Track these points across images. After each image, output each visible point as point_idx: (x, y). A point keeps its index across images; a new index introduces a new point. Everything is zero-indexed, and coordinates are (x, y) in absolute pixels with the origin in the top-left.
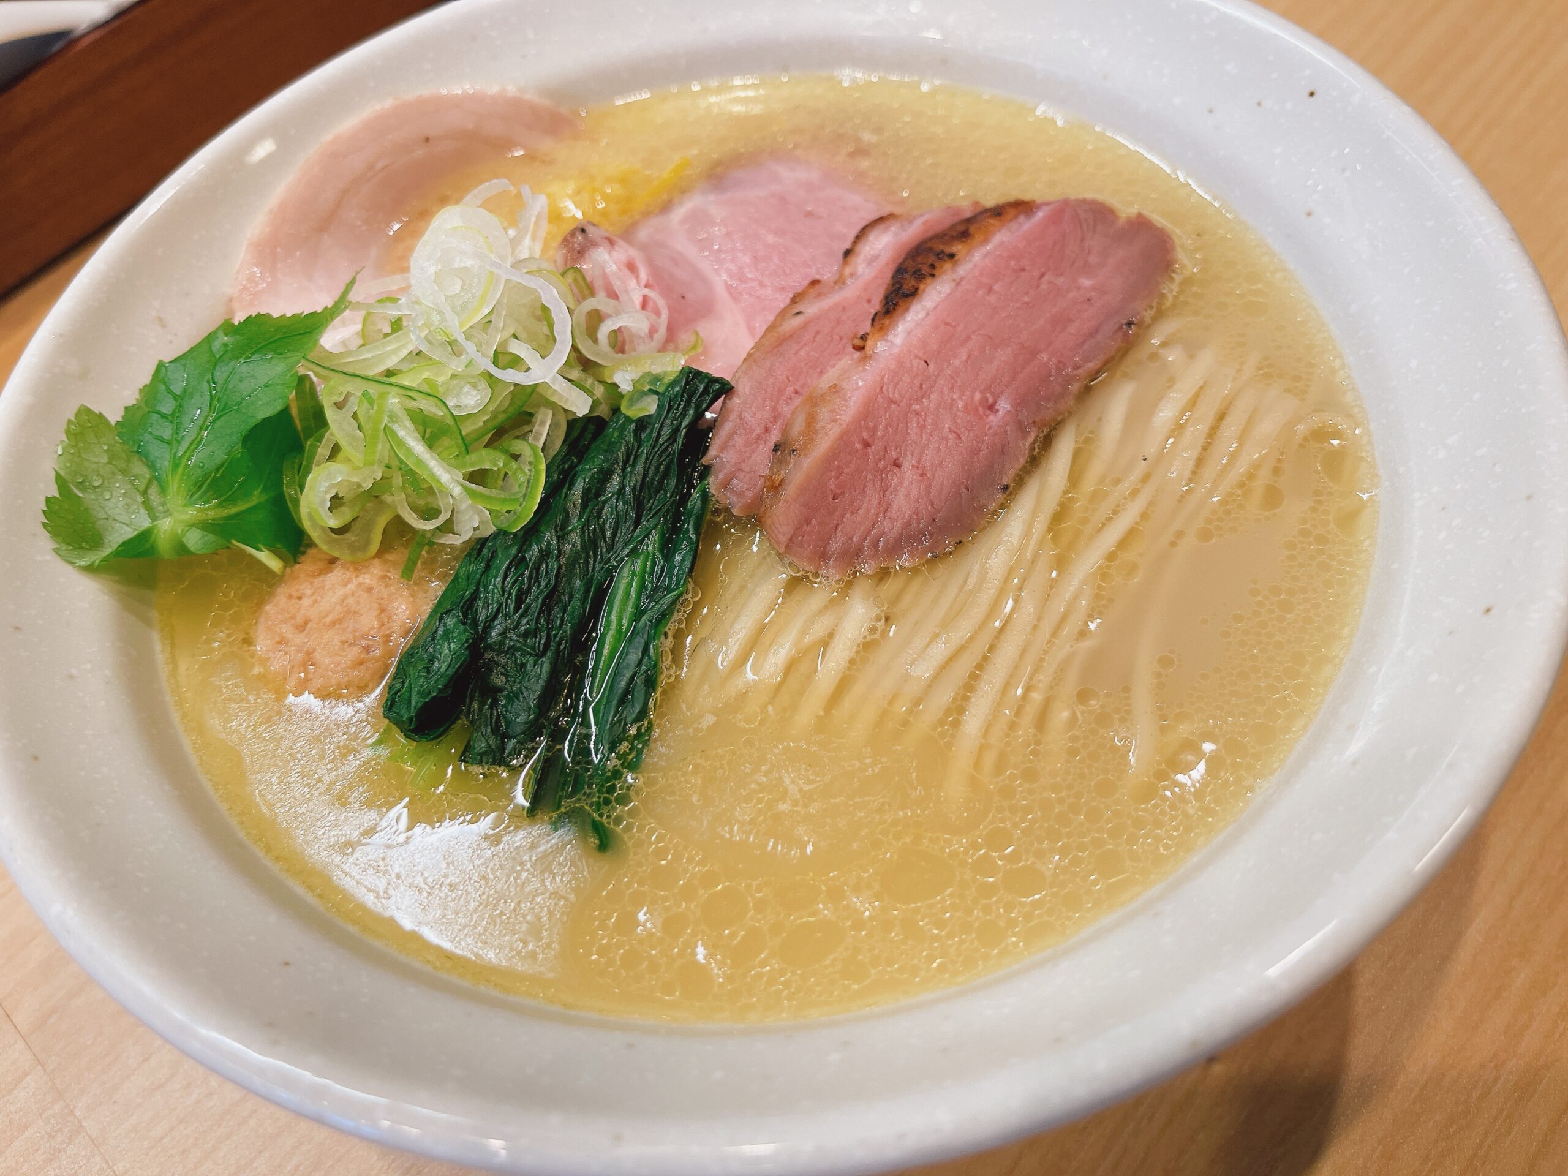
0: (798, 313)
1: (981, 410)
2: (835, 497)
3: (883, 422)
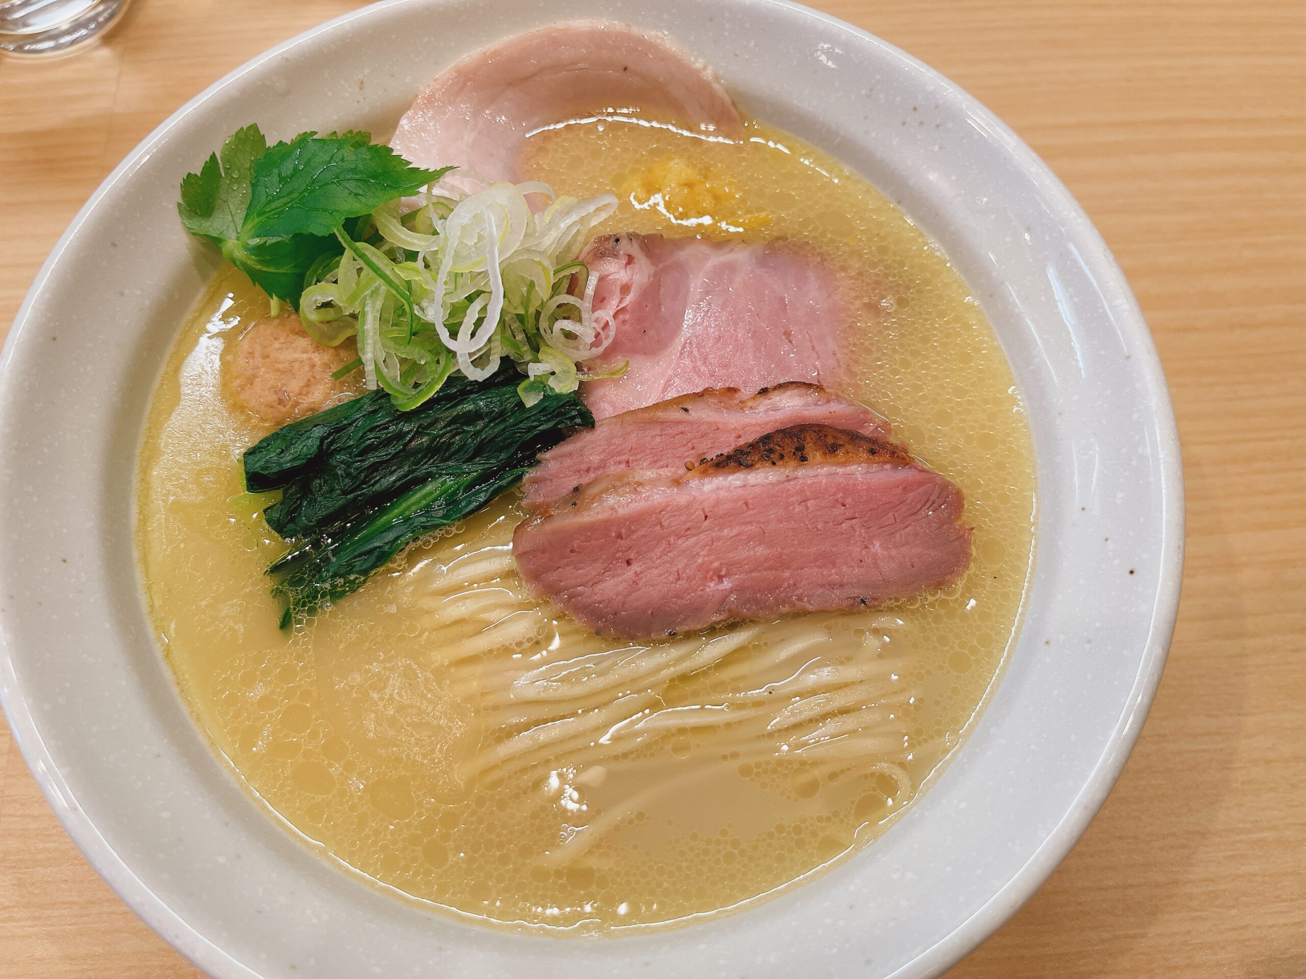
0: (686, 410)
1: (710, 575)
2: (572, 551)
3: (643, 532)
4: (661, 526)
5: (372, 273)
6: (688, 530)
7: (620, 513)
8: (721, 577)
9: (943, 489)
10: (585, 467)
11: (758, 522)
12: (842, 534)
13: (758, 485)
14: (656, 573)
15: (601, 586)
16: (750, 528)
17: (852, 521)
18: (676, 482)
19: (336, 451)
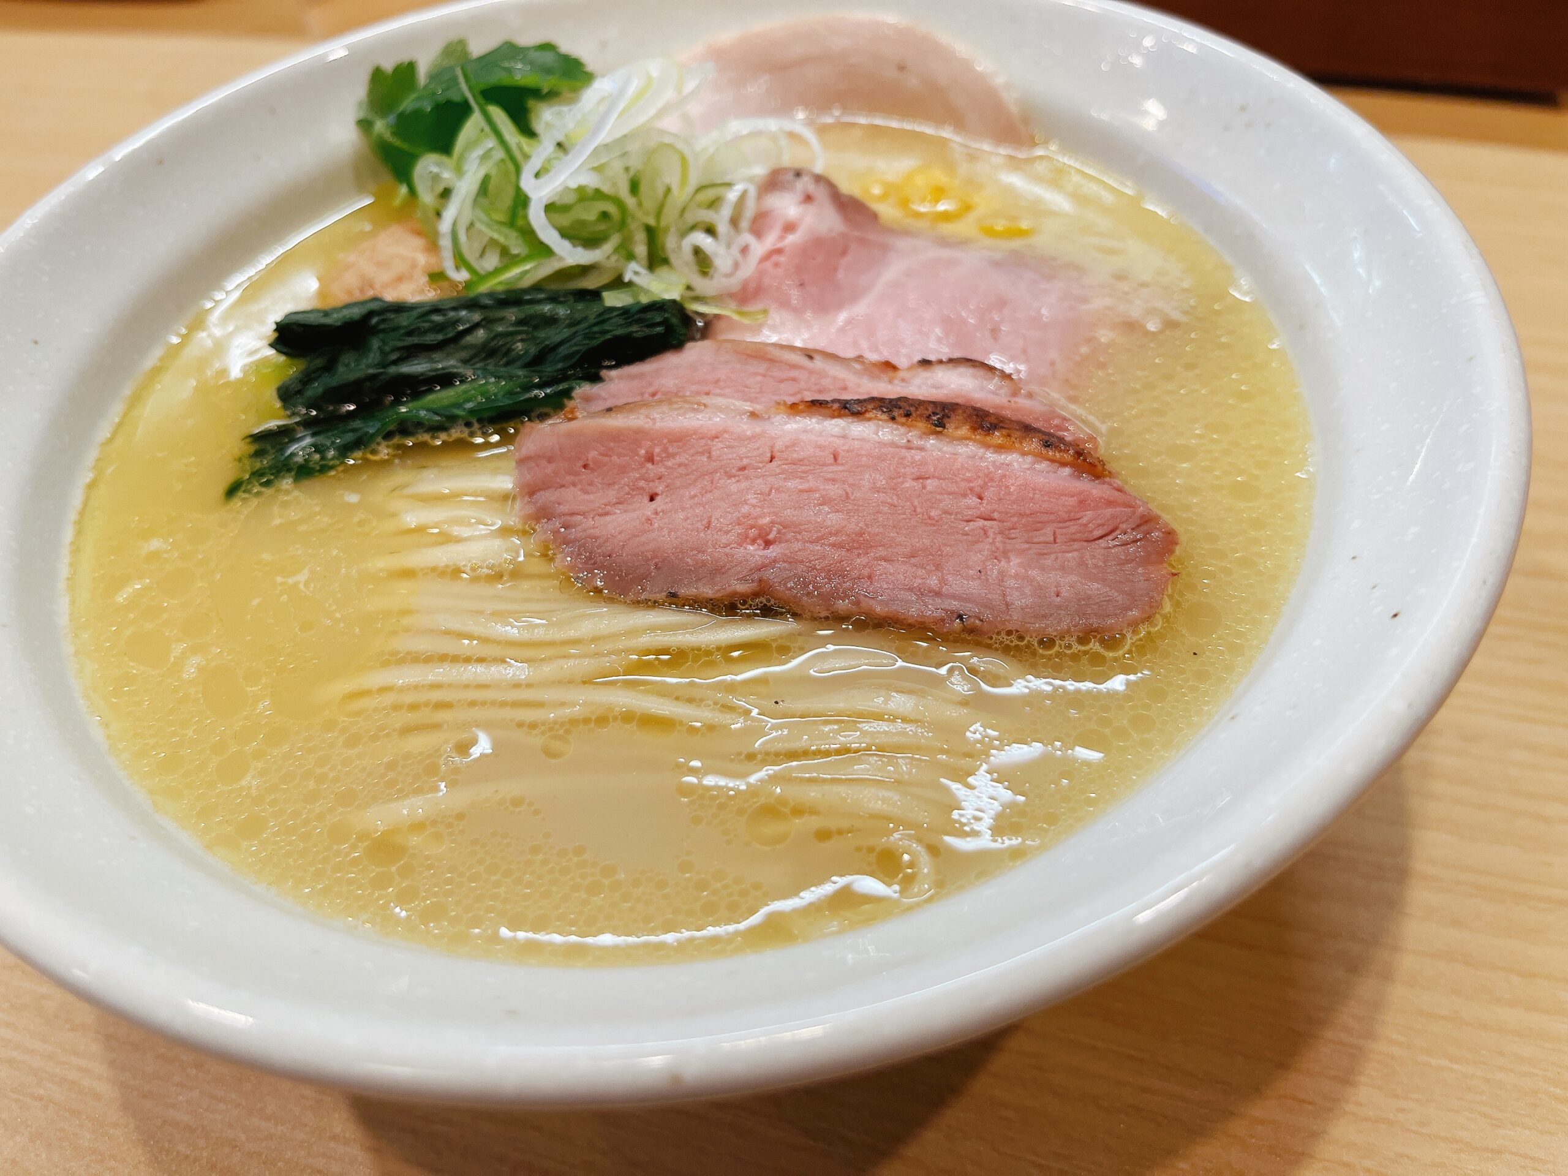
0: (812, 360)
1: (753, 532)
2: (585, 466)
3: (683, 458)
4: (710, 457)
6: (743, 469)
7: (659, 425)
8: (768, 544)
9: (1146, 522)
10: (651, 390)
11: (844, 482)
12: (967, 534)
13: (863, 440)
14: (681, 515)
15: (608, 518)
16: (830, 487)
17: (986, 523)
18: (753, 415)
19: (383, 331)
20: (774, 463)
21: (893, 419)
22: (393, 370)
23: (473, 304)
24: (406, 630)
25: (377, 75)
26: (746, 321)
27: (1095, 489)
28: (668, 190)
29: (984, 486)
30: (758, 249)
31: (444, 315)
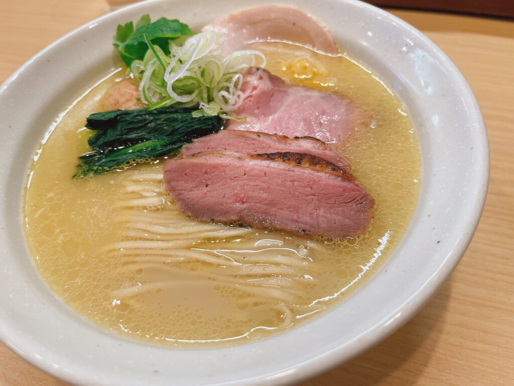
0: (259, 137)
1: (238, 199)
2: (186, 174)
3: (216, 173)
4: (225, 173)
5: (152, 53)
6: (236, 177)
7: (209, 162)
8: (243, 203)
9: (364, 197)
10: (208, 147)
11: (268, 183)
12: (306, 200)
13: (274, 168)
14: (216, 192)
15: (192, 192)
16: (263, 184)
17: (313, 197)
18: (240, 158)
19: (122, 121)
20: (246, 176)
21: (284, 161)
22: (125, 137)
23: (150, 113)
24: (128, 228)
25: (120, 27)
26: (239, 121)
27: (349, 185)
28: (213, 76)
29: (313, 184)
30: (243, 96)
31: (142, 117)
